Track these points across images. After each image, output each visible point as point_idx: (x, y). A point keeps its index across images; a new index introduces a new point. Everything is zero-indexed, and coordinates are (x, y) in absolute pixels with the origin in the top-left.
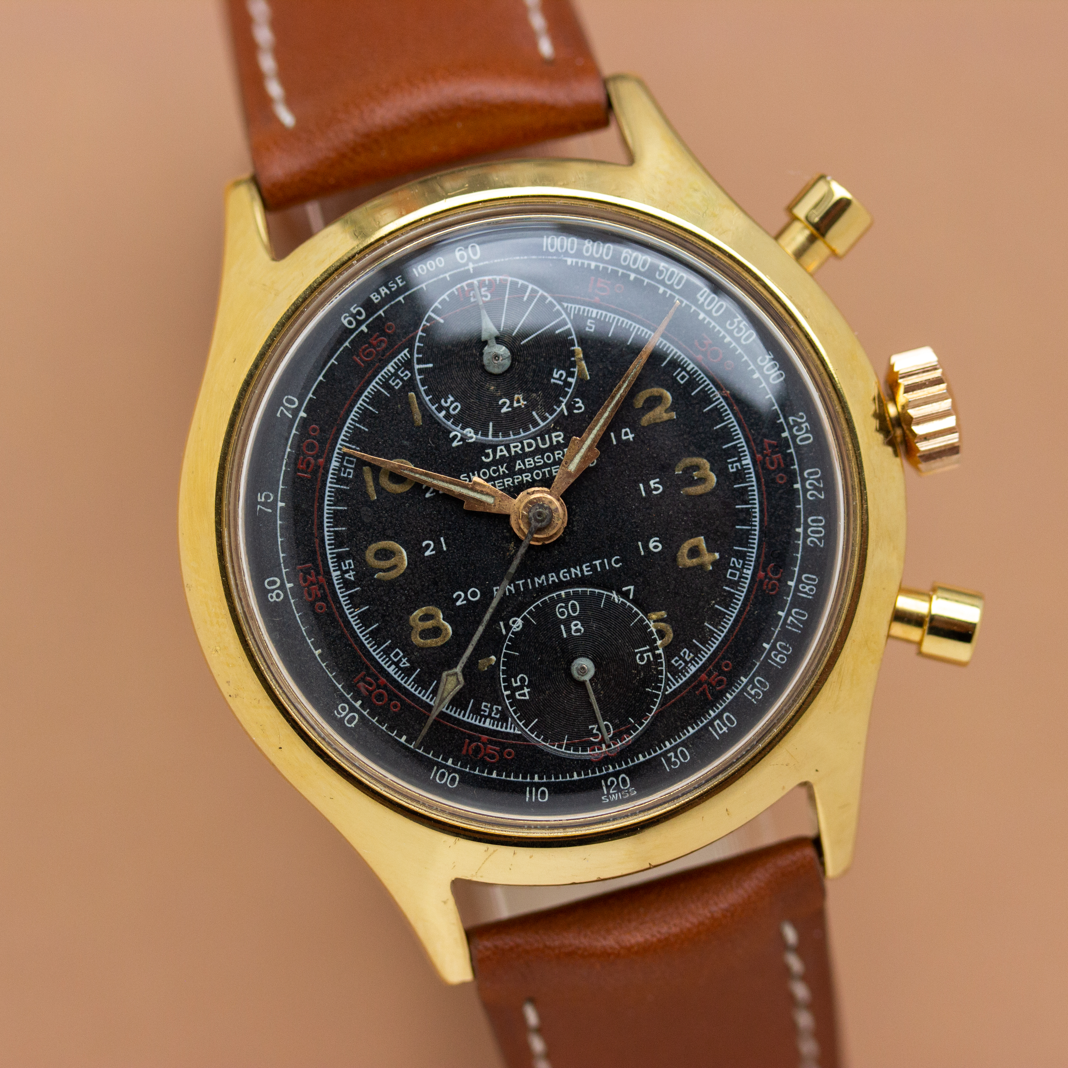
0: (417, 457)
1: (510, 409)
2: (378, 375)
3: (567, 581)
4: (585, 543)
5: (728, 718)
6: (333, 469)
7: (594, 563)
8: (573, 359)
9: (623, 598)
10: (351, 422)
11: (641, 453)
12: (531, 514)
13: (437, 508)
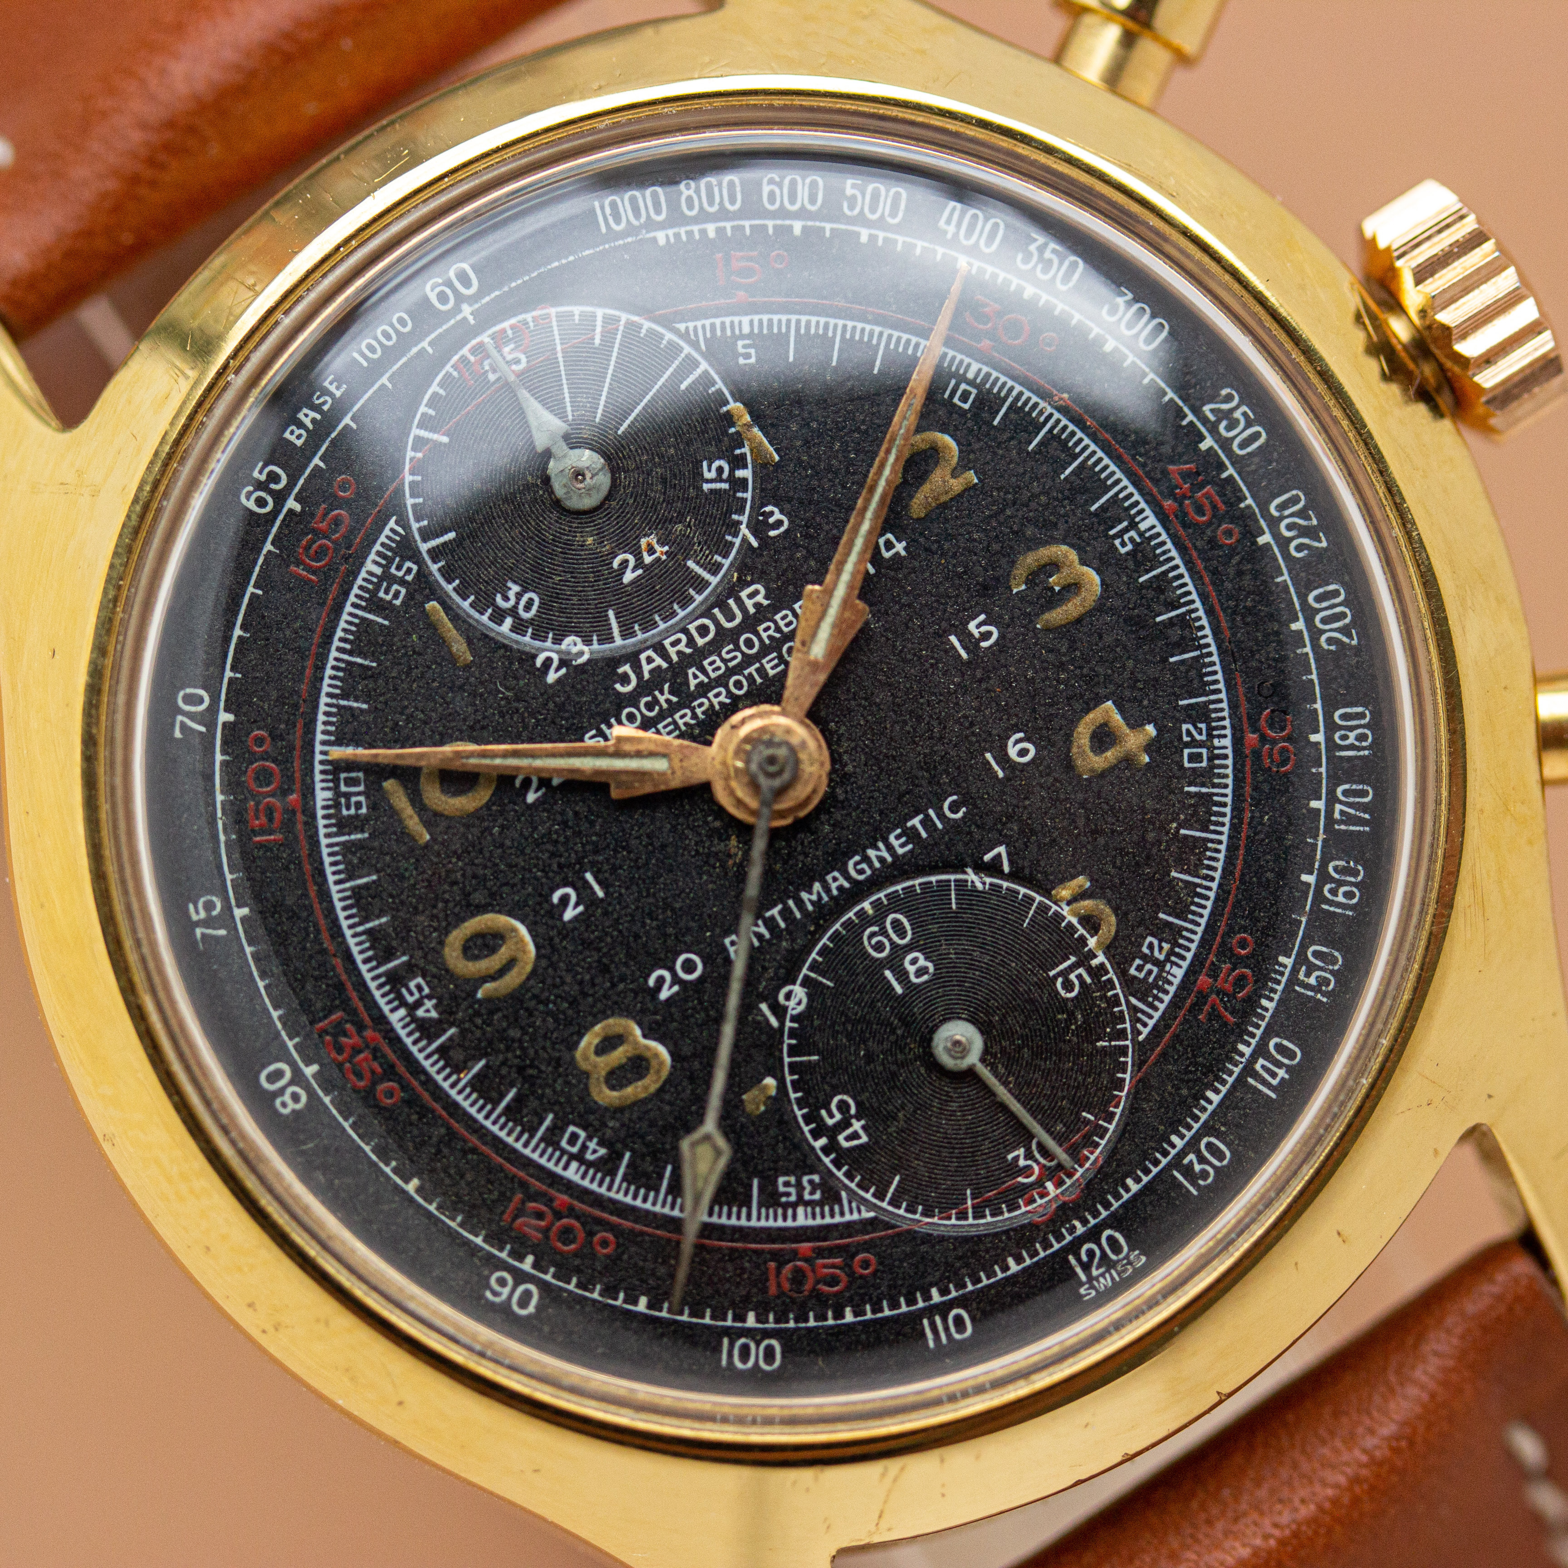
0: (483, 728)
1: (640, 572)
2: (351, 588)
3: (867, 880)
4: (879, 791)
5: (1279, 1048)
6: (325, 807)
7: (909, 824)
8: (732, 430)
9: (991, 876)
10: (329, 700)
11: (932, 574)
12: (754, 767)
13: (559, 818)
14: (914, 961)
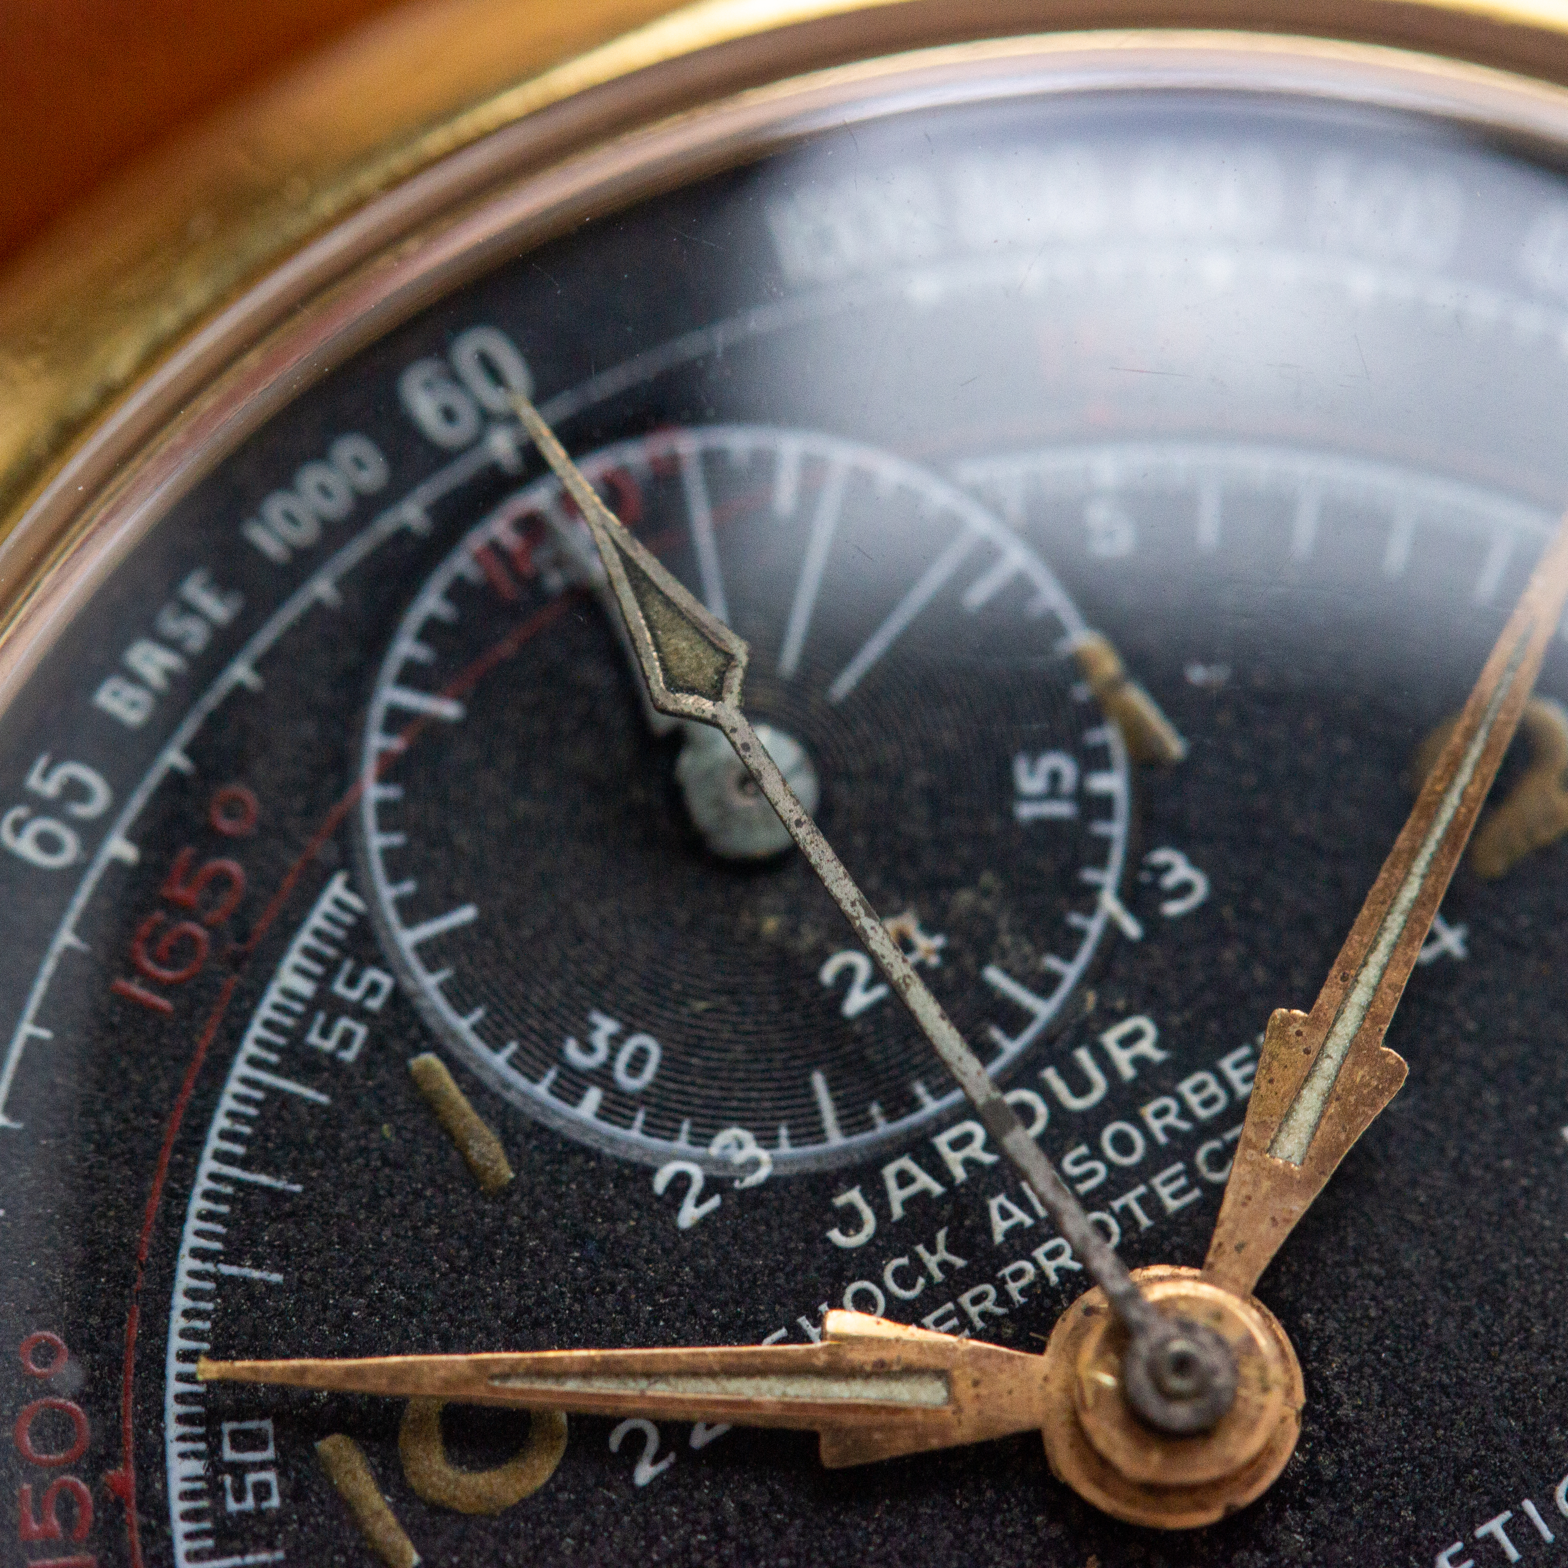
0: (537, 1324)
1: (881, 992)
2: (245, 1026)
4: (1412, 1460)
6: (185, 1496)
7: (1481, 1532)
10: (197, 1265)
11: (1522, 995)
13: (706, 1518)
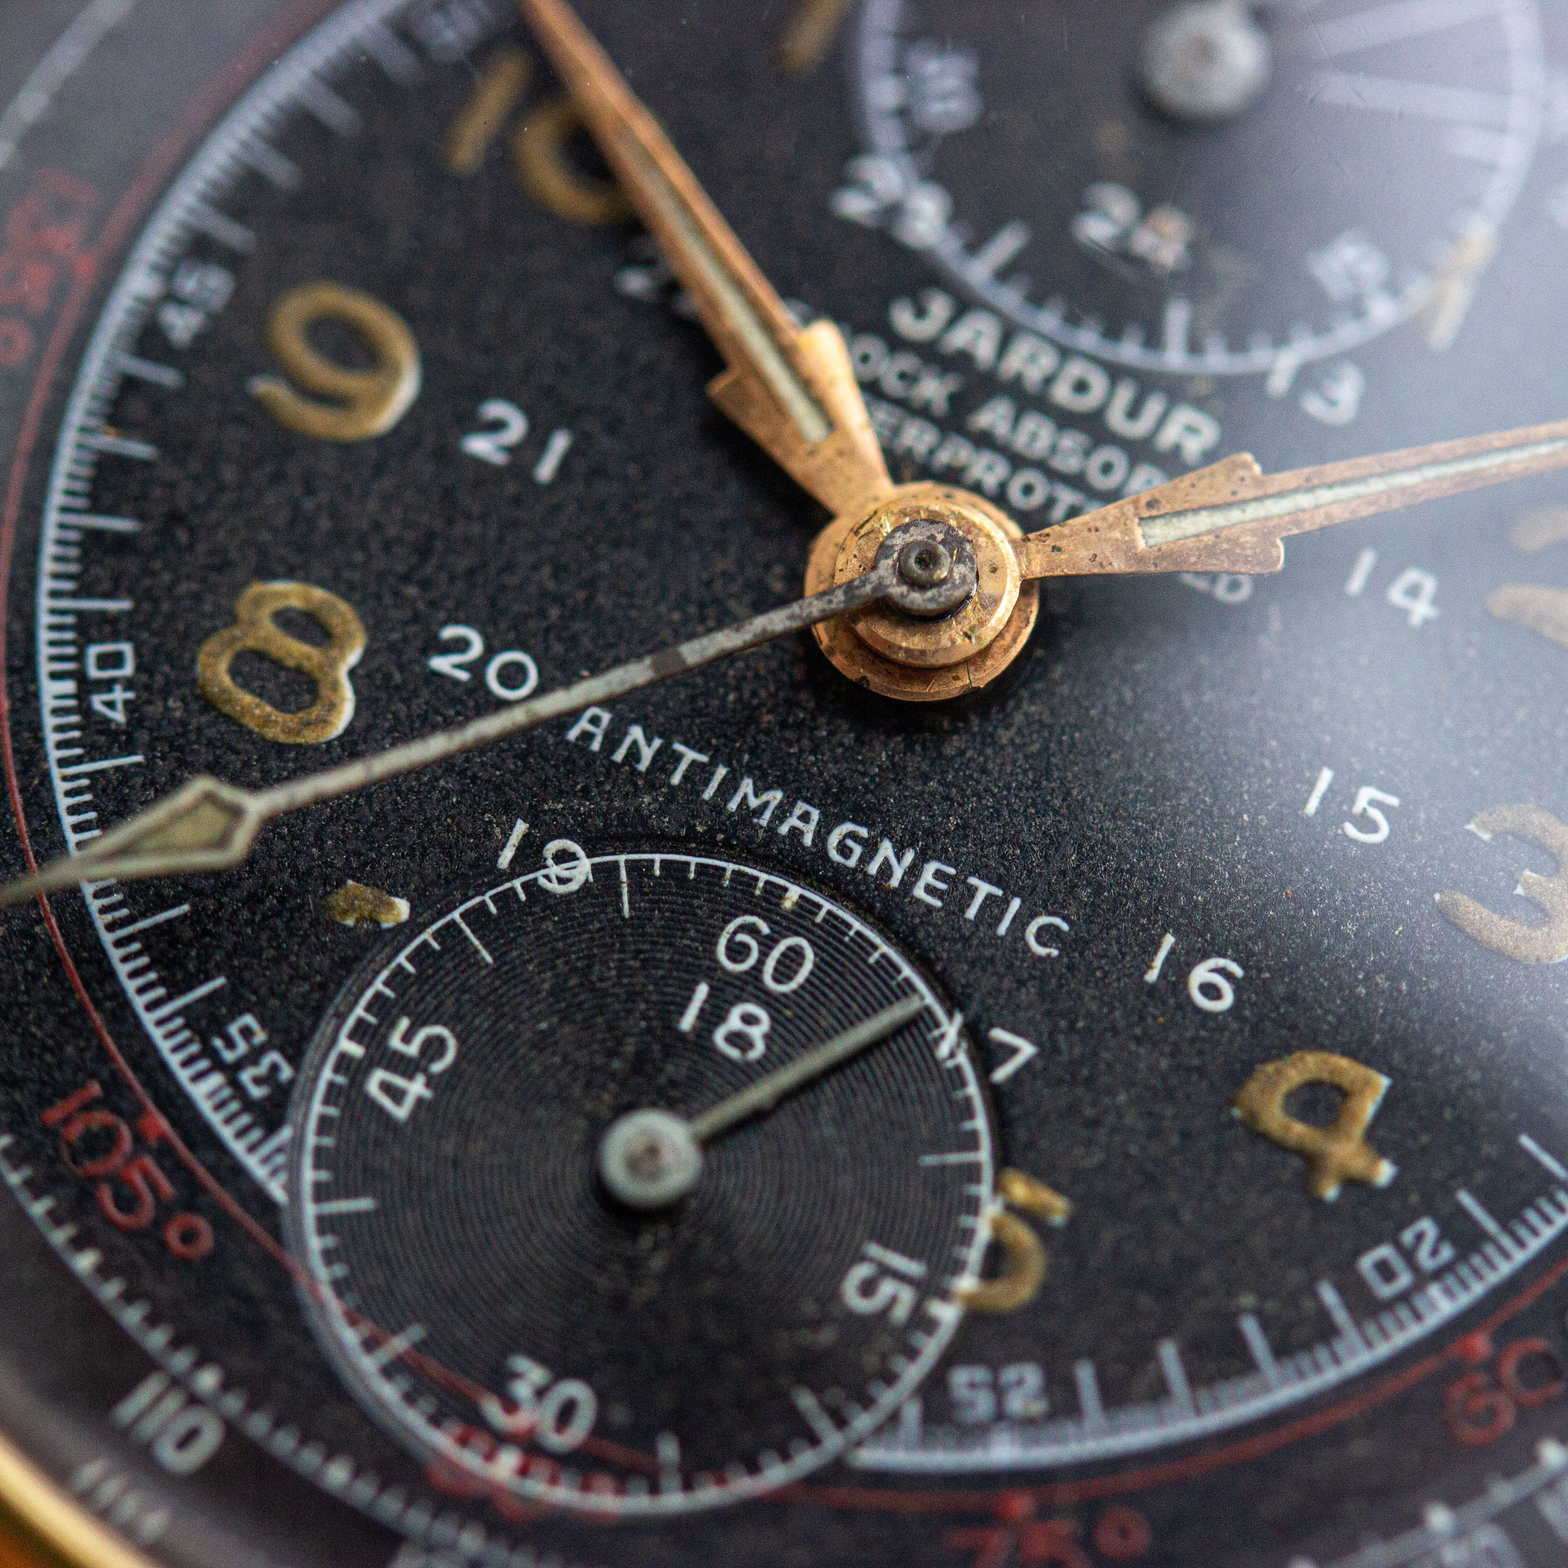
3: (838, 868)
7: (973, 881)
8: (1438, 252)
9: (973, 1060)
12: (899, 540)
13: (629, 343)
14: (749, 1019)
